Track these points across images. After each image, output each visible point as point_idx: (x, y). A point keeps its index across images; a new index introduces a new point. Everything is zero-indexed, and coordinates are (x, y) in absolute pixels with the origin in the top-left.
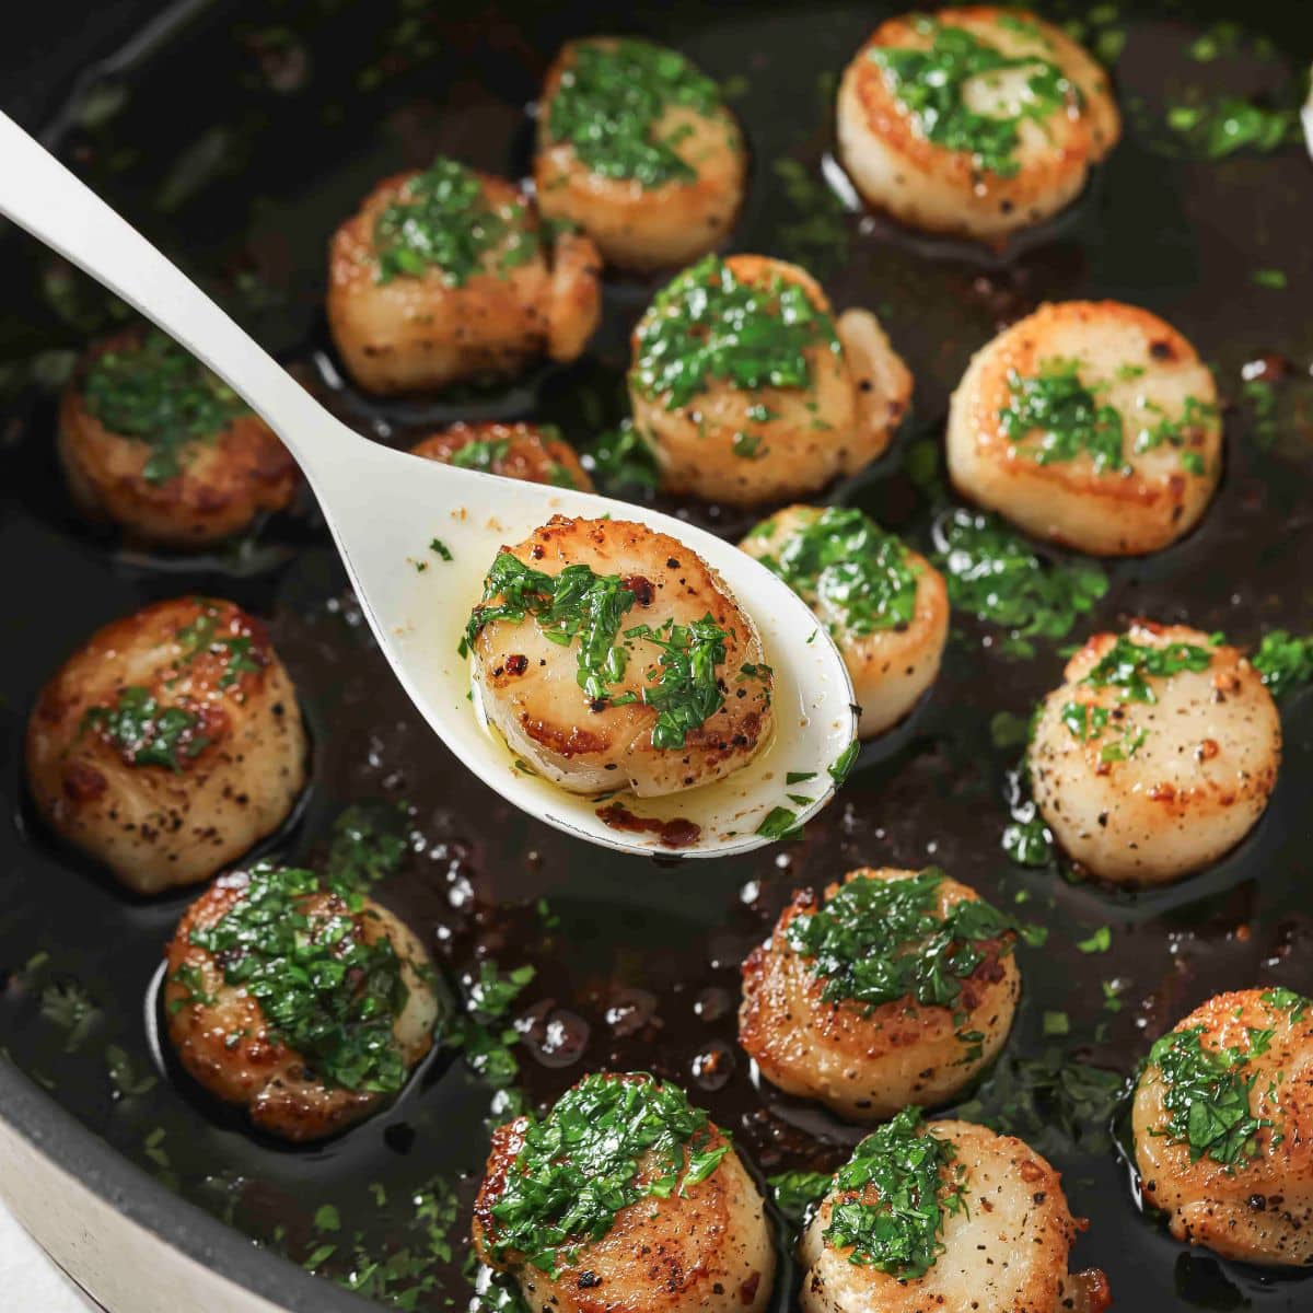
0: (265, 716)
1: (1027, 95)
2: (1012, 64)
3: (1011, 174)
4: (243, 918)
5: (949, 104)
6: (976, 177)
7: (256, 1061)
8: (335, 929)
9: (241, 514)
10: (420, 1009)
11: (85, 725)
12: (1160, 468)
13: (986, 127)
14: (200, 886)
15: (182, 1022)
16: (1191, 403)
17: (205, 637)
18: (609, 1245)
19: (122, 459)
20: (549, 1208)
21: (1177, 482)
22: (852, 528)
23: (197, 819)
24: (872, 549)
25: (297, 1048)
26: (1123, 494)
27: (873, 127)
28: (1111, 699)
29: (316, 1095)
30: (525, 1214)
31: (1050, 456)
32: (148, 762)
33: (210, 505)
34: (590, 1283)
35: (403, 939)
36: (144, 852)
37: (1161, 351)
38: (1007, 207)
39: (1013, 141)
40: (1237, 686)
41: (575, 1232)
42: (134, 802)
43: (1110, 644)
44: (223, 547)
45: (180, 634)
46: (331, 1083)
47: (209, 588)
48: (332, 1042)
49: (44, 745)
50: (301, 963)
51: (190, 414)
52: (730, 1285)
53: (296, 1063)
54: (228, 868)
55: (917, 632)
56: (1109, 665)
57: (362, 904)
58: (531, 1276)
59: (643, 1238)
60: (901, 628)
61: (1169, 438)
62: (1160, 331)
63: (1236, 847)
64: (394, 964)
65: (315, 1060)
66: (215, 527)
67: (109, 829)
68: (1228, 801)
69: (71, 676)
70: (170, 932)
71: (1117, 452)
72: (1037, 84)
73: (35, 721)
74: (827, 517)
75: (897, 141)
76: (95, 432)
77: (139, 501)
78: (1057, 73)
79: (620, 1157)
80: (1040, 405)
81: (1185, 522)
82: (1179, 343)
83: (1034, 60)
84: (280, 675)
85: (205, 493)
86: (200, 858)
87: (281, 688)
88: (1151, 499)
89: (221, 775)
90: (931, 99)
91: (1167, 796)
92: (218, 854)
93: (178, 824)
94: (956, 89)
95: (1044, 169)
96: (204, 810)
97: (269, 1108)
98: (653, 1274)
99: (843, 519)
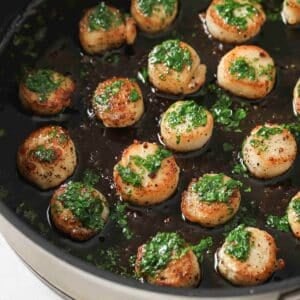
0: (69, 150)
1: (247, 12)
2: (242, 6)
3: (246, 29)
4: (67, 194)
5: (230, 15)
6: (239, 31)
7: (71, 224)
8: (87, 195)
9: (60, 108)
10: (106, 211)
11: (30, 154)
12: (263, 79)
13: (239, 20)
14: (57, 187)
15: (55, 216)
16: (269, 65)
17: (55, 134)
18: (167, 270)
19: (34, 97)
20: (153, 263)
21: (267, 82)
22: (192, 105)
23: (56, 173)
24: (197, 109)
25: (80, 221)
26: (256, 85)
27: (215, 22)
28: (261, 139)
29: (85, 231)
30: (148, 264)
31: (240, 78)
32: (44, 162)
33: (54, 106)
34: (163, 278)
35: (101, 196)
36: (45, 180)
37: (262, 55)
38: (245, 36)
39: (246, 22)
40: (288, 137)
41: (159, 268)
42: (42, 170)
43: (260, 127)
44: (56, 115)
45: (49, 133)
46: (88, 228)
47: (55, 124)
48: (88, 219)
49: (21, 158)
50: (81, 202)
51: (48, 87)
52: (192, 276)
53: (80, 224)
54: (63, 183)
55: (207, 126)
56: (260, 131)
57: (92, 189)
58: (150, 278)
59: (174, 268)
60: (204, 125)
61: (265, 73)
62: (262, 51)
63: (287, 171)
64: (100, 201)
65: (84, 223)
66: (55, 111)
67: (36, 176)
68: (285, 161)
69: (26, 144)
70: (51, 197)
71: (254, 76)
72: (248, 9)
73: (19, 153)
74: (187, 103)
75: (221, 25)
76: (28, 91)
77: (38, 105)
78: (252, 7)
79: (167, 251)
80: (237, 66)
81: (269, 91)
82: (265, 53)
83: (246, 4)
84: (71, 141)
85: (52, 103)
86: (56, 181)
87: (71, 144)
88: (262, 86)
89: (60, 163)
90: (227, 15)
91: (272, 160)
92: (60, 180)
93: (51, 174)
94: (231, 12)
95: (252, 28)
96: (57, 171)
97: (75, 234)
98: (176, 276)
99: (190, 103)
